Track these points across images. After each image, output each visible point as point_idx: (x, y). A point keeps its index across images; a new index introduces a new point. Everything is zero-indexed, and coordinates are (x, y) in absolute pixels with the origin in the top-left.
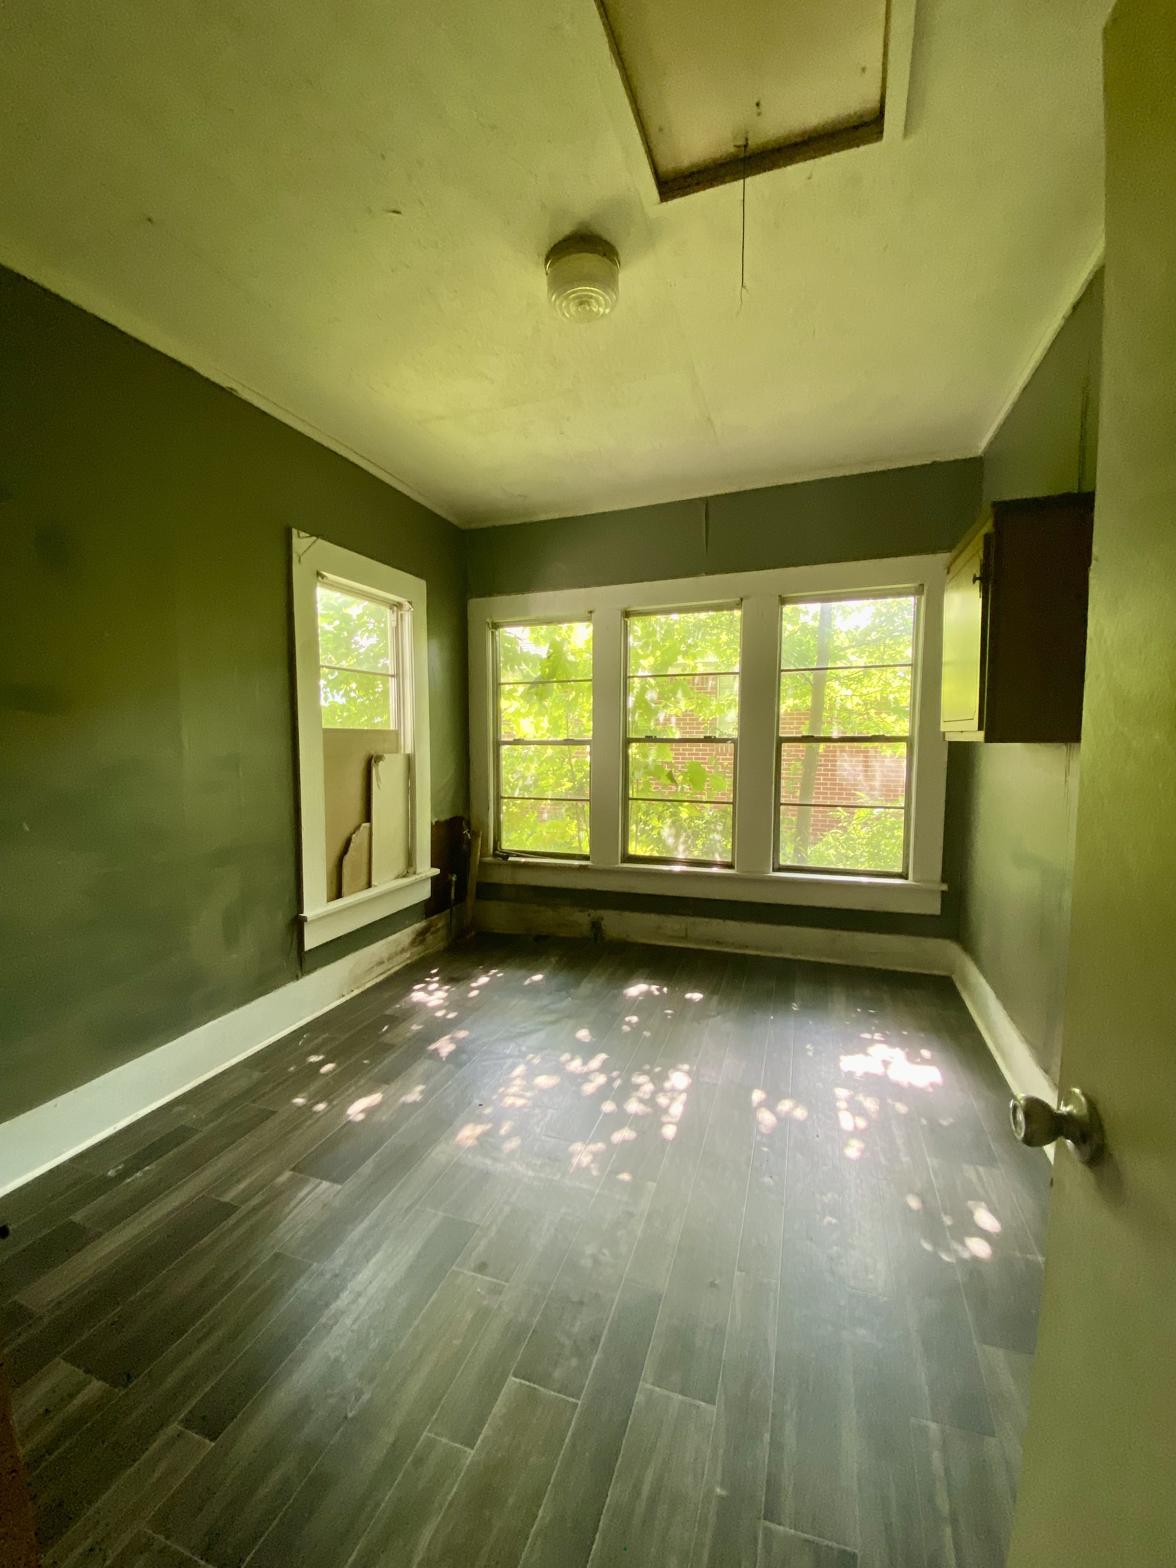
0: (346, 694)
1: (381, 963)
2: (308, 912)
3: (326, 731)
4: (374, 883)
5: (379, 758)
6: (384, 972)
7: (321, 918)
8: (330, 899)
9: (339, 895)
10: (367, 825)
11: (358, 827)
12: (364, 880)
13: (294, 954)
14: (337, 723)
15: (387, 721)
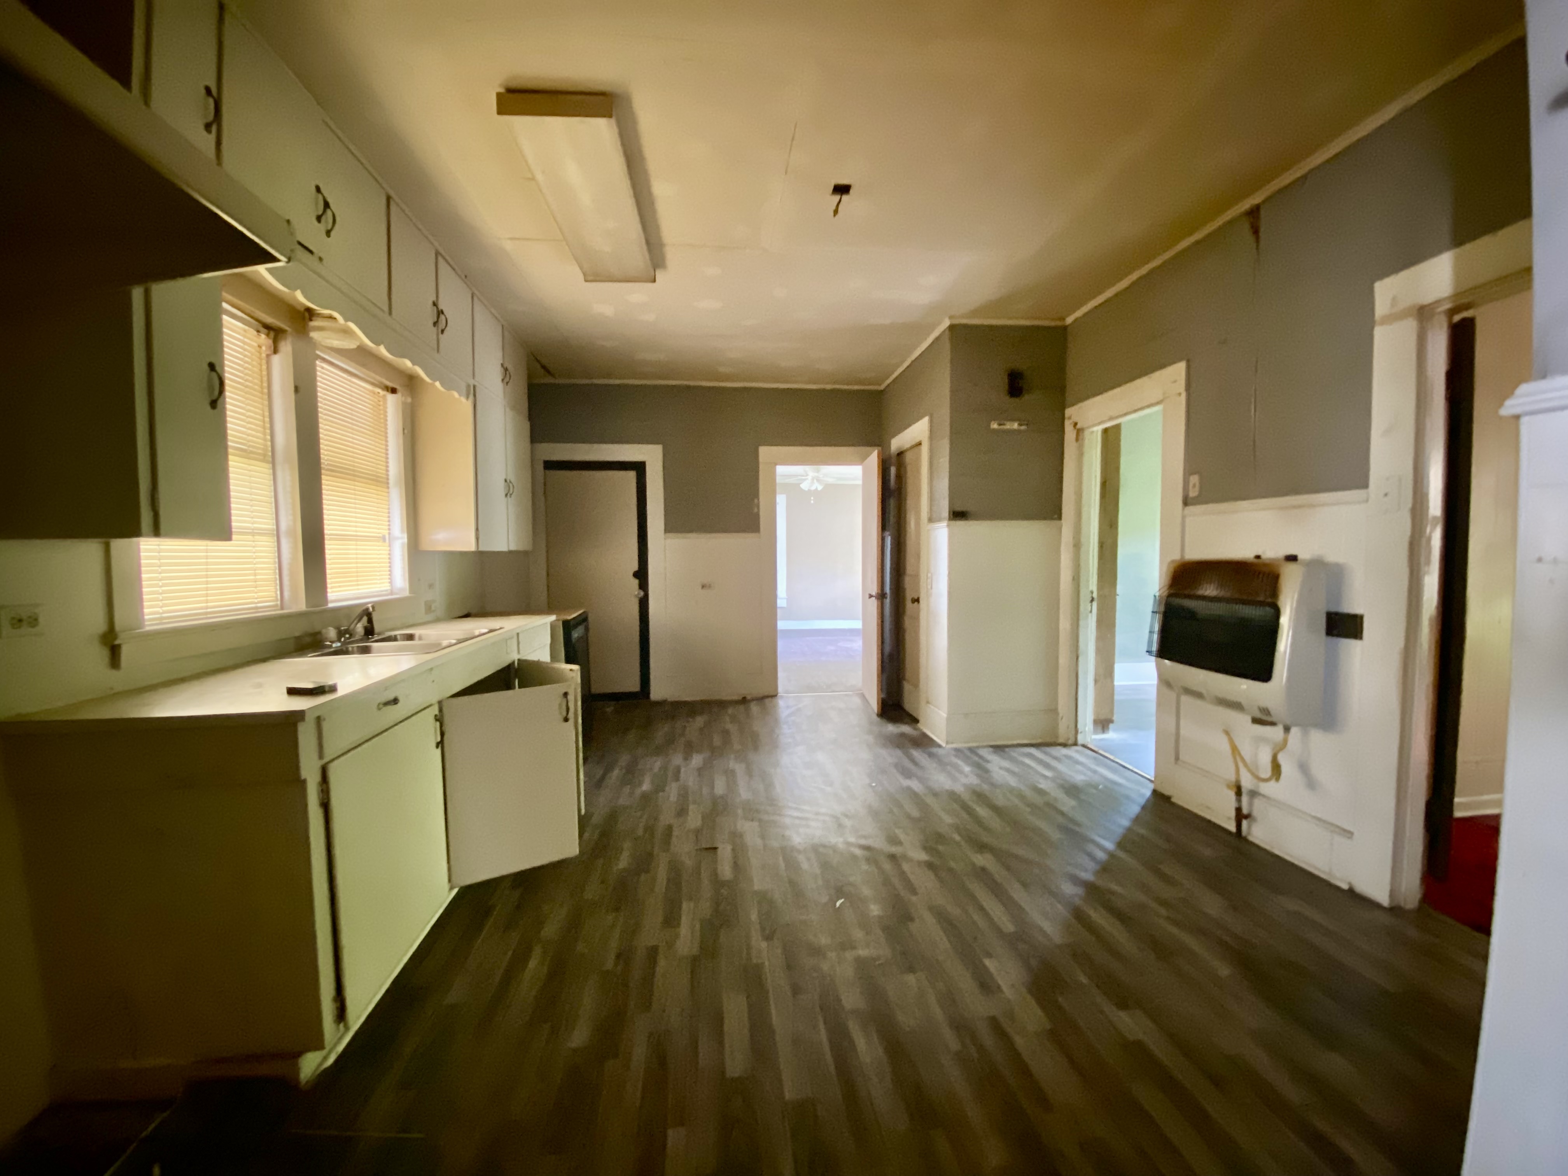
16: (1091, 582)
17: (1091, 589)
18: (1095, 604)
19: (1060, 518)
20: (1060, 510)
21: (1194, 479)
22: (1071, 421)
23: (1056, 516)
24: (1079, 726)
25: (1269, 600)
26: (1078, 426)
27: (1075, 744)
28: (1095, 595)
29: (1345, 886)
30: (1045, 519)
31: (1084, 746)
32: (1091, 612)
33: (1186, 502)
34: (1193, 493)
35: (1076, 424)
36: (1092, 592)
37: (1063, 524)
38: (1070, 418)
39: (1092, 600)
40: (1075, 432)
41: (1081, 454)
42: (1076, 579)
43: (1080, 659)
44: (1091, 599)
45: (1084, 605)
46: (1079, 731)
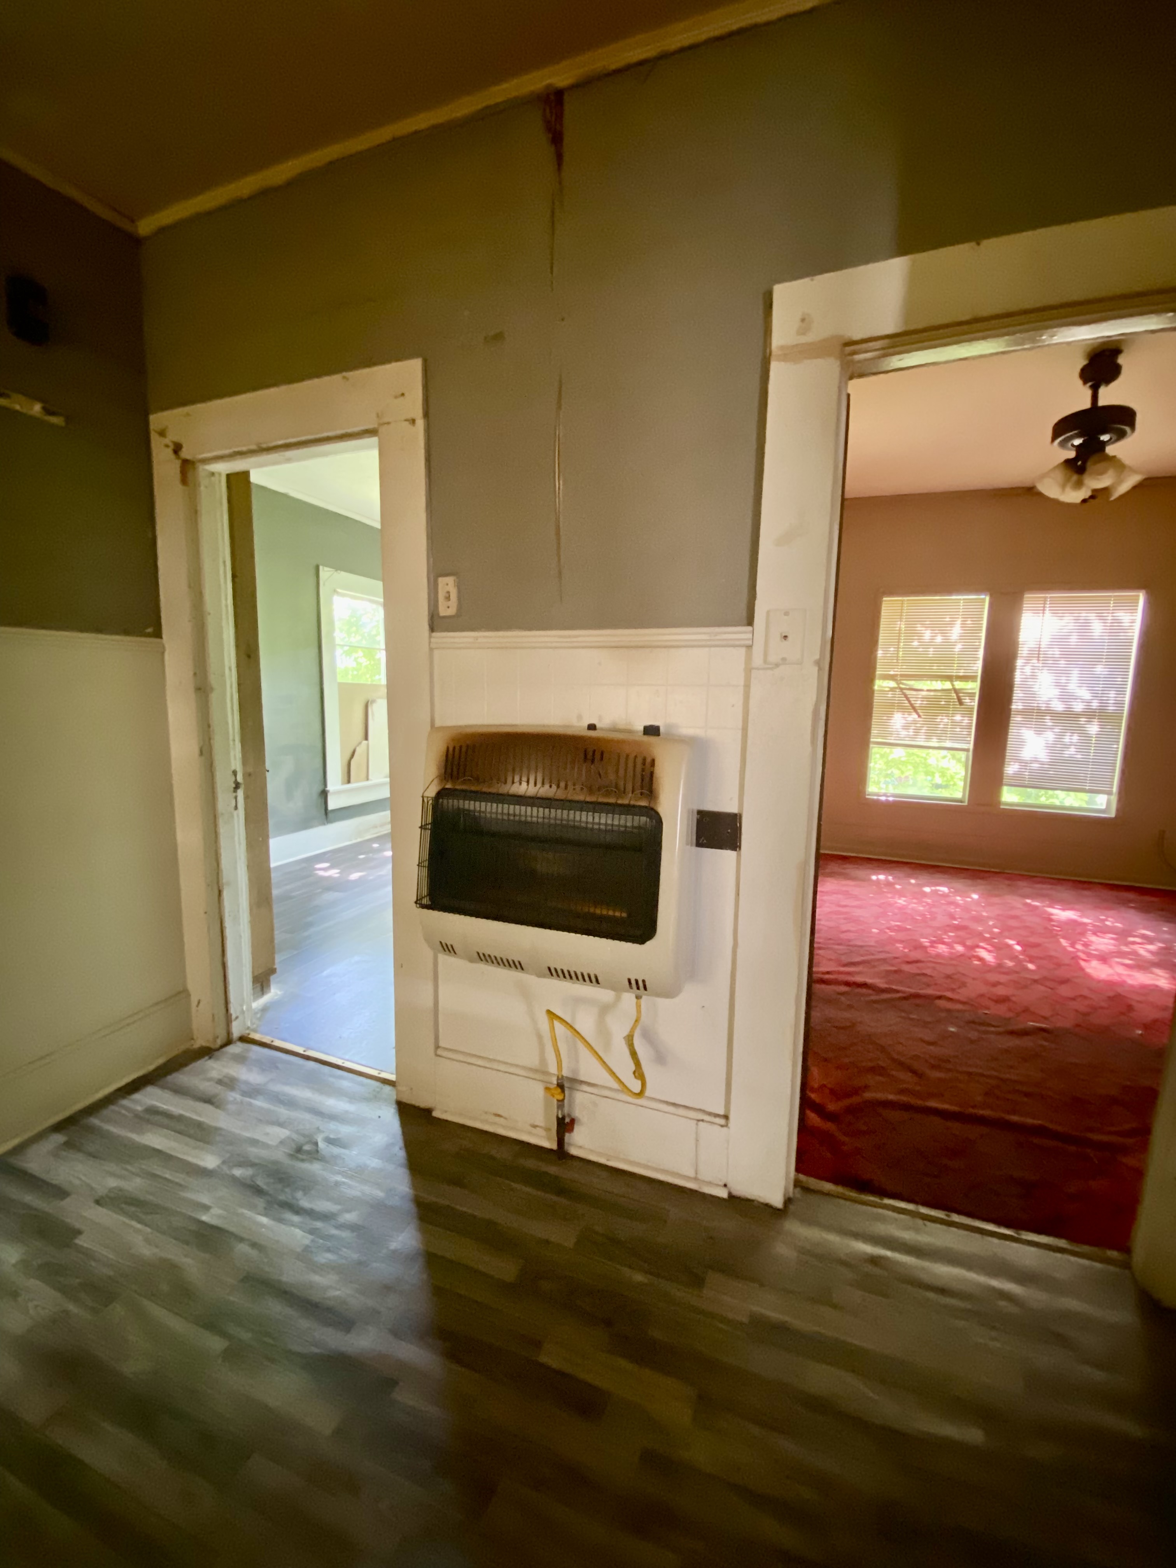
0: (356, 660)
1: (375, 827)
2: (330, 787)
3: (340, 684)
4: (370, 777)
5: (373, 701)
6: (377, 833)
7: (339, 792)
8: (343, 784)
9: (349, 782)
10: (365, 742)
11: (360, 743)
12: (364, 775)
13: (323, 811)
14: (349, 680)
15: (380, 679)
16: (232, 754)
17: (233, 768)
18: (240, 793)
19: (158, 633)
20: (159, 618)
21: (447, 584)
22: (167, 441)
23: (150, 630)
24: (232, 1011)
25: (643, 803)
26: (185, 454)
27: (229, 1042)
28: (240, 778)
29: (723, 1194)
30: (126, 632)
31: (244, 1039)
32: (236, 808)
33: (436, 623)
34: (447, 609)
35: (177, 449)
36: (235, 773)
37: (167, 646)
38: (162, 433)
39: (237, 786)
40: (177, 464)
41: (193, 514)
42: (206, 751)
43: (226, 894)
44: (234, 786)
45: (224, 799)
46: (234, 1017)
